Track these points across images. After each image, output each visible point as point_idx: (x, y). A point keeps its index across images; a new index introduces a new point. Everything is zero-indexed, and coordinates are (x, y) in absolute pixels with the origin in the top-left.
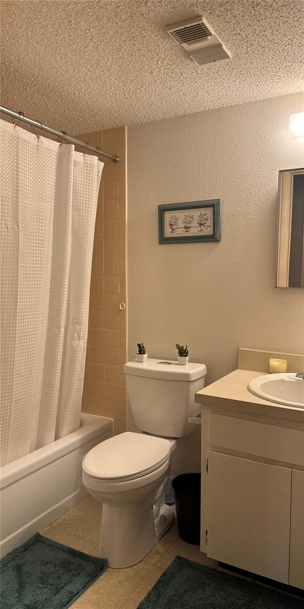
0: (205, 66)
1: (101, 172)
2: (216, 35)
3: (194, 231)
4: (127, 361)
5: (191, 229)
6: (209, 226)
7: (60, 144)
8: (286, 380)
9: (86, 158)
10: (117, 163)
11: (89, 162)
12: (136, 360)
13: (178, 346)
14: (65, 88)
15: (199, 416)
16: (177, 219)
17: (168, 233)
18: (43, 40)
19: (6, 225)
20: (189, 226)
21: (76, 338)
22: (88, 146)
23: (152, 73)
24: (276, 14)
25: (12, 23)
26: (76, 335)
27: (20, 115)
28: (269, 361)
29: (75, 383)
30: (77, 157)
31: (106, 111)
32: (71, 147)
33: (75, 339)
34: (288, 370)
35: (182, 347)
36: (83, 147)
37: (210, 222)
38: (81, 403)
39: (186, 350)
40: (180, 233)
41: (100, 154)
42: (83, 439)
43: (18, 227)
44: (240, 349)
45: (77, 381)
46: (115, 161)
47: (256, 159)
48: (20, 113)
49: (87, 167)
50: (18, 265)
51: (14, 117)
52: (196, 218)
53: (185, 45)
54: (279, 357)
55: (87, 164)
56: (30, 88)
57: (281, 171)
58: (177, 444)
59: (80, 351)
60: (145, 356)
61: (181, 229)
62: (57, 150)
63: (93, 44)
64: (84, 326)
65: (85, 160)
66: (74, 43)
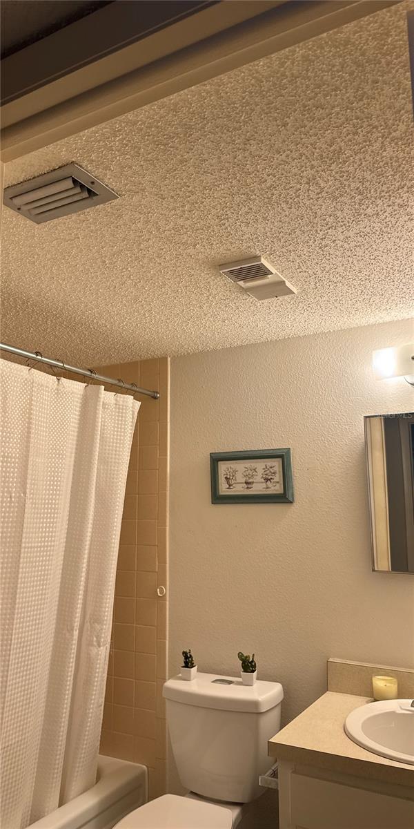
0: (265, 301)
1: (136, 414)
2: (278, 273)
3: (258, 488)
4: (167, 678)
5: (254, 485)
6: (278, 482)
7: (86, 384)
8: (398, 712)
9: (118, 399)
10: (158, 400)
11: (121, 403)
12: (180, 675)
13: (241, 656)
14: (95, 321)
15: (275, 774)
16: (235, 471)
17: (223, 489)
18: (71, 278)
19: (10, 493)
20: (251, 480)
21: (95, 643)
22: (121, 384)
23: (201, 307)
24: (349, 253)
25: (34, 263)
26: (95, 639)
27: (37, 355)
28: (372, 680)
29: (92, 713)
30: (107, 397)
31: (144, 343)
32: (99, 389)
33: (92, 645)
34: (400, 695)
35: (246, 657)
36: (115, 385)
37: (278, 478)
38: (99, 742)
39: (253, 661)
40: (239, 489)
41: (136, 391)
42: (101, 803)
43: (25, 493)
44: (330, 660)
45: (95, 709)
46: (155, 398)
47: (333, 400)
48: (37, 353)
49: (119, 408)
50: (20, 546)
51: (29, 358)
52: (260, 471)
53: (241, 283)
54: (386, 673)
55: (119, 405)
56: (51, 321)
57: (366, 417)
58: (243, 814)
59: (100, 664)
60: (194, 670)
61: (242, 485)
62: (81, 393)
63: (130, 281)
64: (106, 625)
65: (116, 400)
66: (108, 281)
